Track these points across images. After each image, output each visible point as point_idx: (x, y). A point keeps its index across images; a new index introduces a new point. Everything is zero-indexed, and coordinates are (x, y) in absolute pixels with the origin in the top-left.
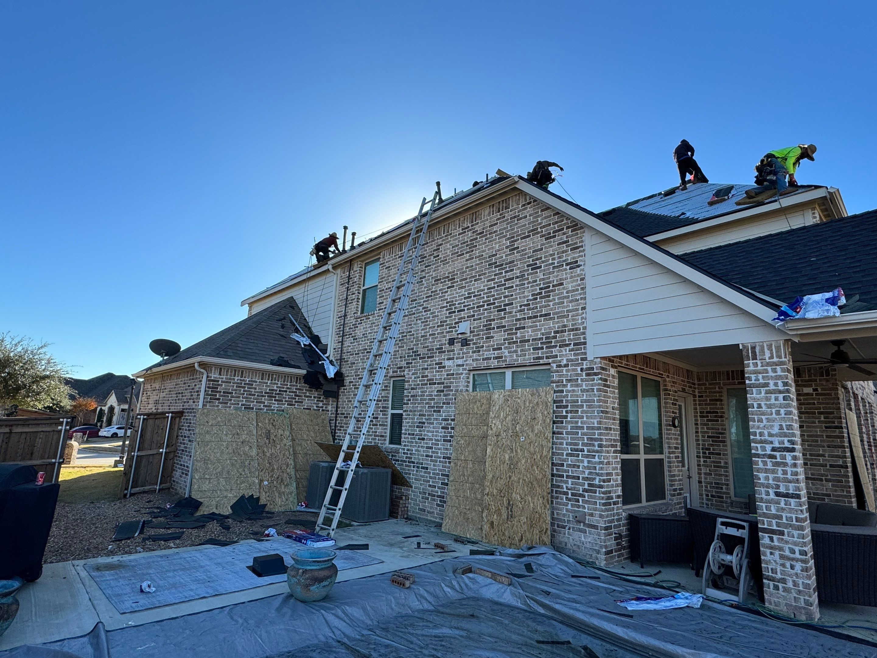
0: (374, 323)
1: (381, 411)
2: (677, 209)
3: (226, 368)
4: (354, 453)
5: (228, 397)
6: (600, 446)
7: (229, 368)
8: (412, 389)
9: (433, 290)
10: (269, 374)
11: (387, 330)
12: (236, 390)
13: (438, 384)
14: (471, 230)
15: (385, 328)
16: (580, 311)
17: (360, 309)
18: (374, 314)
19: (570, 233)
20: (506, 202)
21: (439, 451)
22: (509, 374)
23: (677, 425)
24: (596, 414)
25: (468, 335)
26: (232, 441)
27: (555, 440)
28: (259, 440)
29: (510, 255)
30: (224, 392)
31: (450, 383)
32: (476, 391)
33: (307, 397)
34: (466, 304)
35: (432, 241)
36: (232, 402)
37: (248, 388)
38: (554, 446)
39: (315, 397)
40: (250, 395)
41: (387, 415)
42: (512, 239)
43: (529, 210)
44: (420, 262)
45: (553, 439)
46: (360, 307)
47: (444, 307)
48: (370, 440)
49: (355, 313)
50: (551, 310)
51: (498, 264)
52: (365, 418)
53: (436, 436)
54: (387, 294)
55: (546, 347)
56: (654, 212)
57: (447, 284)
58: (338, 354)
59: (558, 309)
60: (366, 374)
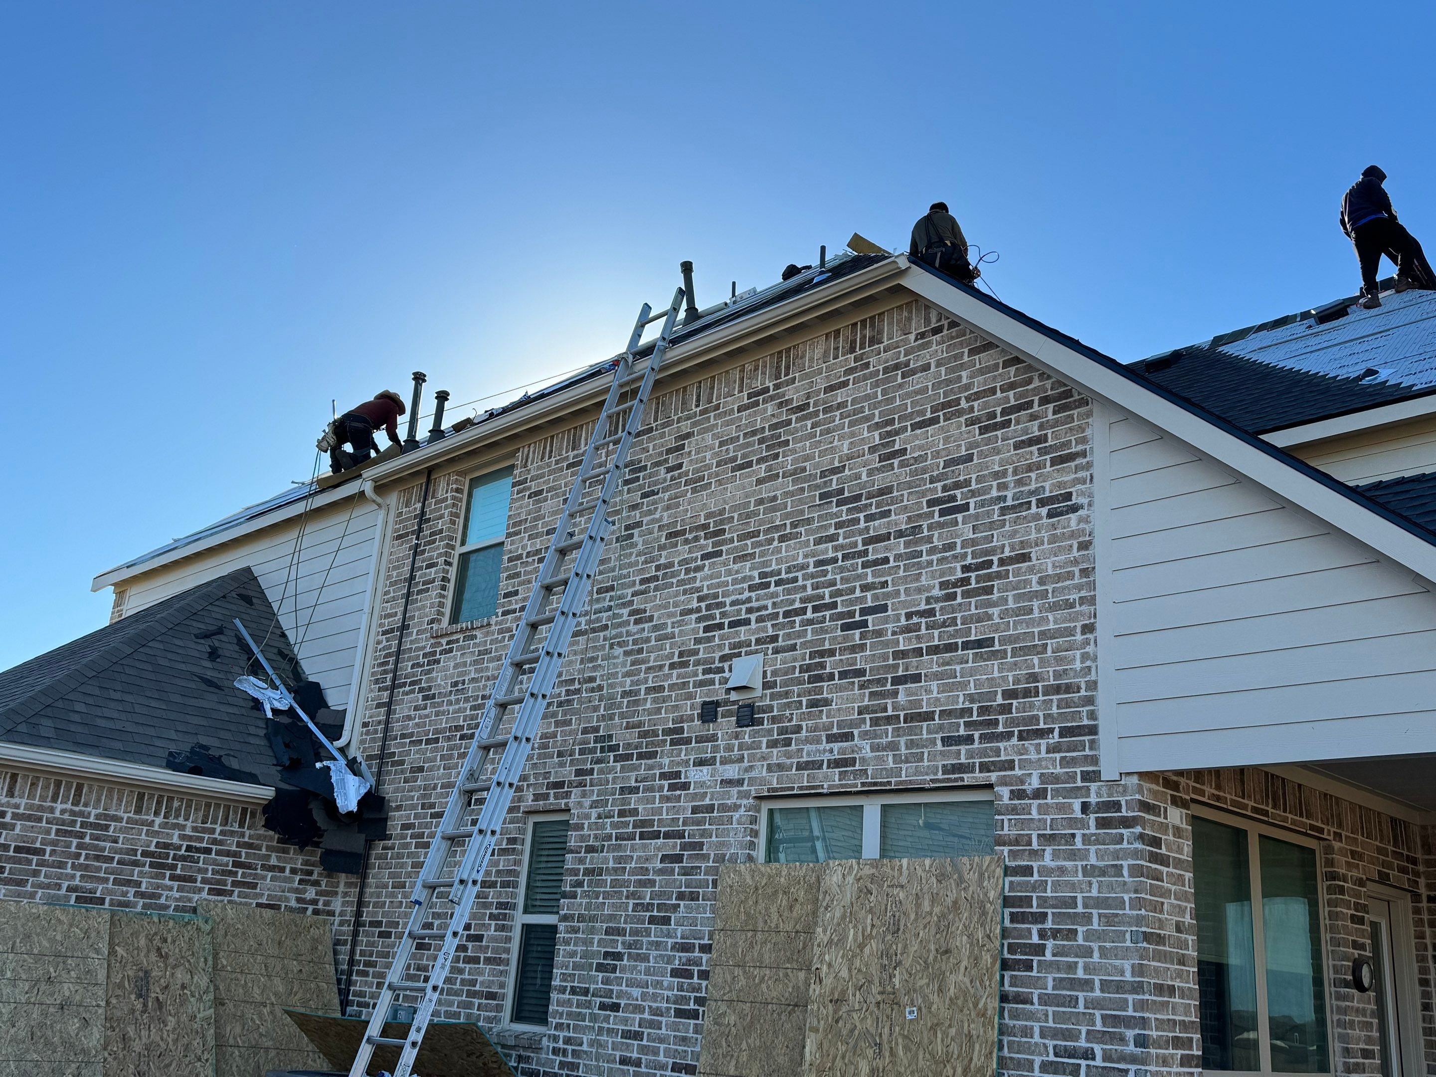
0: (487, 652)
1: (492, 917)
2: (1354, 359)
3: (31, 775)
4: (401, 1048)
5: (29, 862)
6: (1141, 1041)
7: (36, 773)
8: (591, 849)
9: (663, 561)
10: (161, 797)
11: (524, 672)
12: (54, 843)
13: (667, 835)
14: (772, 398)
15: (518, 665)
16: (1079, 637)
17: (447, 610)
18: (489, 625)
19: (1050, 417)
20: (872, 325)
21: (662, 1046)
22: (872, 811)
23: (1366, 985)
24: (1128, 943)
25: (758, 693)
26: (28, 1003)
27: (1007, 1021)
28: (114, 1001)
29: (880, 470)
30: (18, 849)
31: (702, 836)
32: (777, 860)
33: (272, 868)
34: (754, 604)
35: (664, 425)
36: (42, 879)
37: (94, 837)
38: (1006, 1039)
39: (294, 871)
40: (97, 858)
41: (510, 929)
42: (889, 428)
43: (937, 349)
44: (626, 482)
45: (1001, 1016)
46: (449, 603)
47: (690, 611)
48: (455, 1009)
49: (432, 621)
50: (996, 631)
51: (846, 494)
52: (442, 937)
53: (654, 998)
54: (529, 568)
55: (981, 736)
56: (1289, 364)
57: (702, 547)
58: (373, 740)
59: (1015, 628)
60: (453, 802)
